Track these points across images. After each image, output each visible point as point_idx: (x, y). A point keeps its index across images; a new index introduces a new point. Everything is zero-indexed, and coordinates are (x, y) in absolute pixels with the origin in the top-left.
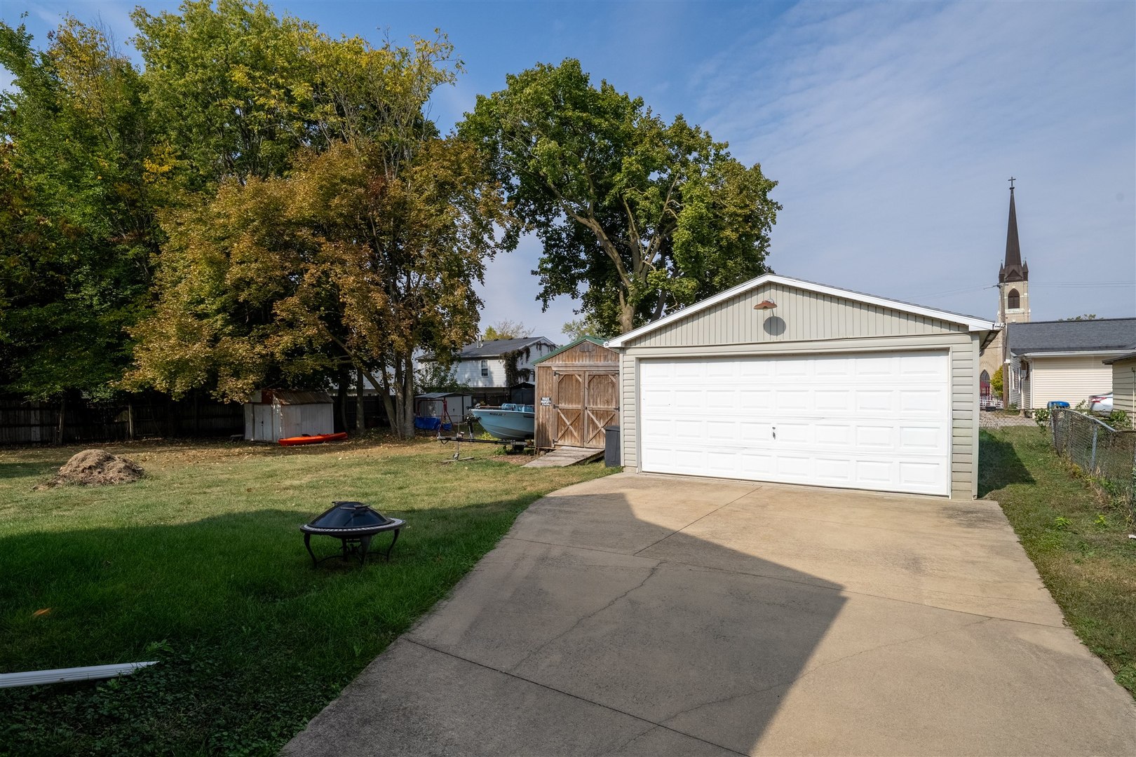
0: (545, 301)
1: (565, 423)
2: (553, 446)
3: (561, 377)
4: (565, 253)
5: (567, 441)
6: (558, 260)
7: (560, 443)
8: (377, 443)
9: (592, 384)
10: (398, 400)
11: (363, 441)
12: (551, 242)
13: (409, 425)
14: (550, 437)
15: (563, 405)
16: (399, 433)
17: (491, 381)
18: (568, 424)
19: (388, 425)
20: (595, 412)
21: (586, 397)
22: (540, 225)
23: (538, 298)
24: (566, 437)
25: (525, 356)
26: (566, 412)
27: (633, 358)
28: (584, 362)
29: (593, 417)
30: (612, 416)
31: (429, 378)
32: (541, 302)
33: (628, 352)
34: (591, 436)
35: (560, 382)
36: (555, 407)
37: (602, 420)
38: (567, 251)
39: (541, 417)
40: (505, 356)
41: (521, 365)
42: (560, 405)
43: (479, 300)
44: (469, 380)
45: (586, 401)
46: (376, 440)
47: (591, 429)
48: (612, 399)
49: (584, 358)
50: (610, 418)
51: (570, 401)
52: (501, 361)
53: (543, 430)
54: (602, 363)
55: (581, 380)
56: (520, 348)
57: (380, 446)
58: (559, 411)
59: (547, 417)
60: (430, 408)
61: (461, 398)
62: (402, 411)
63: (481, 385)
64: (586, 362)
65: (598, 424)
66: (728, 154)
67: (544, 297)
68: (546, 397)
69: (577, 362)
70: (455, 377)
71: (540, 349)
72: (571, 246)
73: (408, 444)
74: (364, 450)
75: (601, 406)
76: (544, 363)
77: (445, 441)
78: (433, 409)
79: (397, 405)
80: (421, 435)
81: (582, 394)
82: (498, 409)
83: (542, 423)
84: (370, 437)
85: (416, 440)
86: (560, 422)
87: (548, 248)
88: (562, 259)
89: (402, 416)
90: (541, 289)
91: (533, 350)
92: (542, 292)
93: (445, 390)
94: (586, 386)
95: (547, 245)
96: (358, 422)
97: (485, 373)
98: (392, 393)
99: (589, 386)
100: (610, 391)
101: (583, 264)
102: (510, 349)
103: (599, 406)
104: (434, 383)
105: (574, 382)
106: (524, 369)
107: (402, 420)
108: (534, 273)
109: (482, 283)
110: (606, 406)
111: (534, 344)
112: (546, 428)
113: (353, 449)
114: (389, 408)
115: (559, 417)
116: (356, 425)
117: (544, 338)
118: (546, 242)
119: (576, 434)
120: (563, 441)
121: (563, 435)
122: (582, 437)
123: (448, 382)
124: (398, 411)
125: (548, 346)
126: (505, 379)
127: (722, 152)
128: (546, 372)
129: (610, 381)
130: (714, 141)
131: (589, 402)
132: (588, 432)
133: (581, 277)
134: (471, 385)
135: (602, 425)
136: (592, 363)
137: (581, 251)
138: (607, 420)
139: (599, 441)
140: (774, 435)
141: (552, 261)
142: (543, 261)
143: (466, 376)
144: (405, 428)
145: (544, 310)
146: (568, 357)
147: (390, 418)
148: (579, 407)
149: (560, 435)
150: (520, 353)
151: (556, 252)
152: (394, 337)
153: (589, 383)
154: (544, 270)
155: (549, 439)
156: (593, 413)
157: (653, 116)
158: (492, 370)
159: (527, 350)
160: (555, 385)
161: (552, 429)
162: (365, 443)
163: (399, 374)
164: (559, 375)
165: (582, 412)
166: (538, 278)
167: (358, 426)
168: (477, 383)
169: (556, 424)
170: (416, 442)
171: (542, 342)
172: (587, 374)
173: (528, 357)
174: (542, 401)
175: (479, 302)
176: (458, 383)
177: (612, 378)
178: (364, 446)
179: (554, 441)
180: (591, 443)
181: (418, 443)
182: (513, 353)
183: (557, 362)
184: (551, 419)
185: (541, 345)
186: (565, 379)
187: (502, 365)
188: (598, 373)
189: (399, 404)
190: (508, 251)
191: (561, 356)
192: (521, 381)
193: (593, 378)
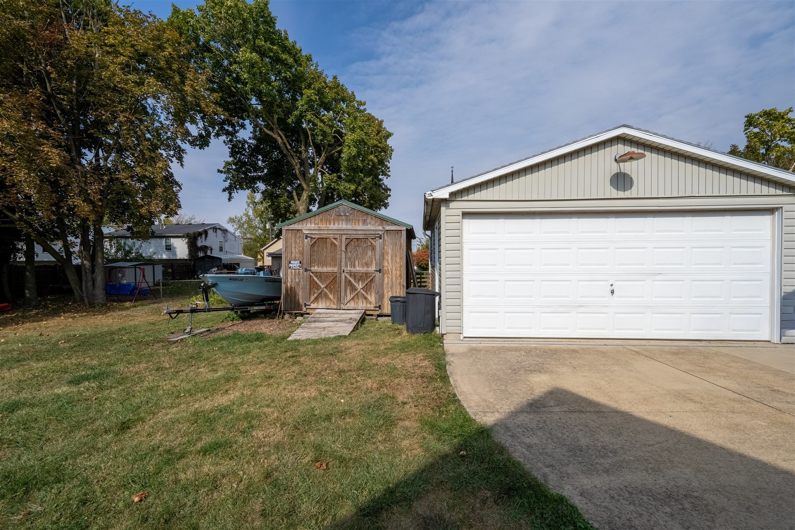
0: (230, 194)
1: (318, 286)
2: (304, 309)
3: (314, 240)
4: (246, 160)
5: (321, 304)
6: (240, 164)
7: (313, 306)
8: (55, 313)
9: (349, 247)
10: (85, 269)
11: (34, 312)
12: (236, 149)
13: (99, 293)
14: (301, 301)
15: (316, 268)
16: (86, 300)
17: (175, 254)
18: (322, 286)
19: (70, 292)
20: (353, 275)
21: (343, 260)
22: (228, 133)
23: (224, 190)
24: (320, 300)
25: (204, 236)
26: (320, 275)
27: (459, 212)
28: (340, 225)
29: (351, 279)
30: (371, 278)
31: (113, 251)
32: (226, 194)
33: (452, 205)
34: (349, 298)
35: (313, 246)
36: (306, 270)
37: (360, 283)
38: (248, 158)
39: (289, 280)
40: (187, 236)
41: (200, 243)
42: (312, 268)
43: (176, 182)
44: (155, 253)
45: (343, 264)
46: (53, 309)
47: (348, 291)
48: (372, 262)
49: (340, 223)
50: (369, 280)
51: (324, 264)
52: (184, 239)
53: (292, 295)
54: (360, 227)
55: (337, 243)
56: (200, 230)
57: (60, 316)
58: (311, 274)
59: (297, 280)
60: (120, 275)
61: (152, 266)
62: (90, 278)
63: (164, 257)
64: (343, 226)
65: (357, 285)
66: (365, 110)
67: (230, 190)
68: (295, 260)
69: (332, 226)
70: (141, 251)
71: (216, 232)
72: (251, 155)
73: (100, 312)
74: (35, 324)
75: (359, 269)
76: (292, 226)
77: (175, 315)
78: (123, 276)
79: (83, 273)
80: (114, 301)
81: (338, 256)
82: (234, 273)
83: (291, 286)
84: (46, 307)
85: (109, 307)
86: (313, 285)
87: (233, 154)
88: (244, 164)
89: (90, 284)
90: (227, 184)
91: (210, 232)
92: (227, 186)
93: (131, 260)
94: (343, 248)
95: (232, 151)
96: (27, 292)
97: (169, 248)
98: (76, 261)
99: (346, 249)
100: (370, 253)
101: (261, 169)
102: (191, 231)
103: (358, 269)
104: (119, 255)
105: (329, 245)
106: (204, 246)
107: (90, 288)
108: (219, 171)
109: (182, 165)
110: (365, 269)
111: (211, 228)
112: (295, 292)
113: (17, 324)
114: (72, 277)
115: (312, 281)
116: (24, 294)
117: (219, 224)
118: (232, 149)
119: (331, 297)
120: (316, 304)
121: (316, 299)
122: (339, 300)
123: (134, 254)
124: (84, 278)
125: (222, 230)
126: (188, 253)
127: (362, 108)
128: (296, 234)
129: (369, 244)
130: (358, 98)
131: (346, 265)
132: (346, 294)
133: (259, 178)
134: (155, 257)
135: (361, 286)
136: (349, 227)
137: (259, 160)
138: (366, 282)
139: (357, 303)
140: (612, 292)
141: (236, 164)
142: (228, 164)
143: (151, 250)
144: (94, 295)
145: (229, 200)
146: (321, 220)
147: (74, 285)
148: (335, 269)
149: (312, 298)
150: (200, 234)
151: (240, 158)
152: (78, 201)
153: (346, 246)
154: (228, 171)
155: (299, 302)
156: (351, 276)
157: (319, 69)
158: (175, 246)
159: (206, 232)
160: (307, 249)
161: (303, 292)
162: (37, 314)
163: (85, 243)
164: (311, 238)
165: (338, 275)
166: (224, 176)
167: (28, 295)
168: (162, 255)
169: (308, 287)
170: (109, 309)
171: (217, 227)
172: (344, 237)
173: (206, 237)
174: (290, 265)
175: (177, 184)
176: (144, 255)
177: (372, 241)
178: (36, 319)
179: (306, 305)
180: (348, 305)
181: (114, 311)
182: (194, 233)
183: (309, 225)
184: (302, 283)
185: (216, 229)
186: (319, 242)
187: (185, 242)
188: (357, 237)
189: (86, 272)
190: (200, 148)
191: (313, 219)
192: (201, 254)
193: (350, 241)
